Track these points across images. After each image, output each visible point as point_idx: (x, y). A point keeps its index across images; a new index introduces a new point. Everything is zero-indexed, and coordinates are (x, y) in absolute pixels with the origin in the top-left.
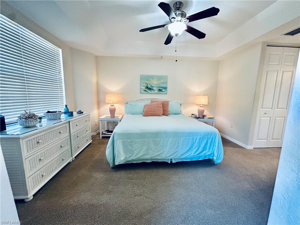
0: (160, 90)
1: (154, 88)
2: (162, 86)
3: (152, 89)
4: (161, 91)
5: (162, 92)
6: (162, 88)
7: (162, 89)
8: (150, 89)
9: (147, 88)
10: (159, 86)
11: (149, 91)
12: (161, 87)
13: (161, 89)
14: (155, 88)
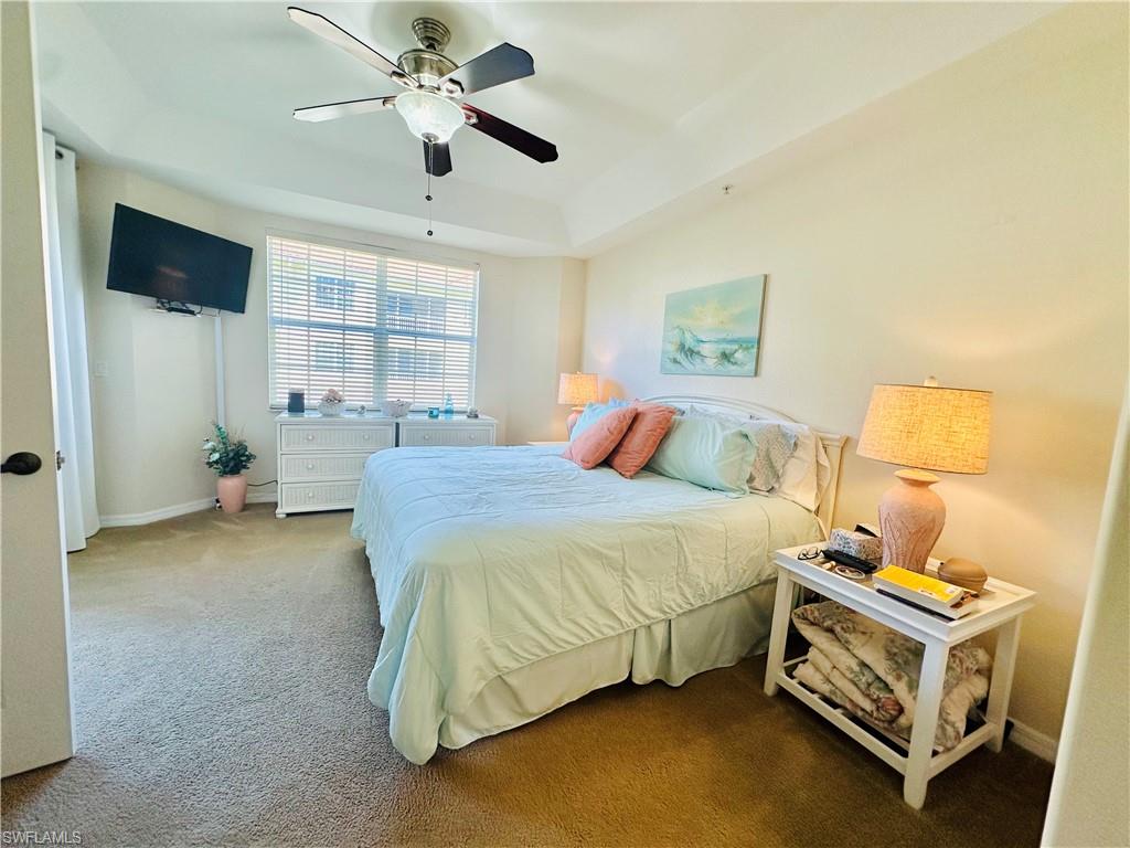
0: (726, 356)
1: (706, 349)
2: (736, 336)
3: (698, 353)
4: (729, 361)
5: (734, 367)
6: (737, 347)
7: (736, 351)
8: (691, 353)
9: (682, 347)
10: (724, 336)
11: (685, 362)
12: (729, 337)
13: (729, 348)
14: (706, 345)
